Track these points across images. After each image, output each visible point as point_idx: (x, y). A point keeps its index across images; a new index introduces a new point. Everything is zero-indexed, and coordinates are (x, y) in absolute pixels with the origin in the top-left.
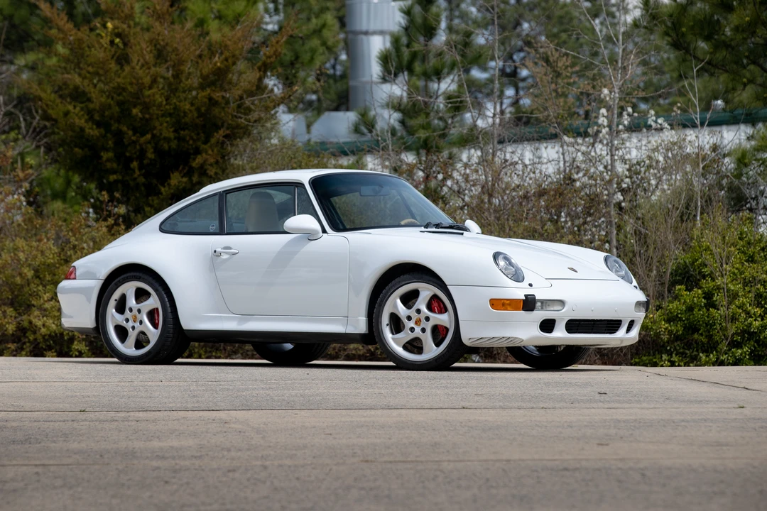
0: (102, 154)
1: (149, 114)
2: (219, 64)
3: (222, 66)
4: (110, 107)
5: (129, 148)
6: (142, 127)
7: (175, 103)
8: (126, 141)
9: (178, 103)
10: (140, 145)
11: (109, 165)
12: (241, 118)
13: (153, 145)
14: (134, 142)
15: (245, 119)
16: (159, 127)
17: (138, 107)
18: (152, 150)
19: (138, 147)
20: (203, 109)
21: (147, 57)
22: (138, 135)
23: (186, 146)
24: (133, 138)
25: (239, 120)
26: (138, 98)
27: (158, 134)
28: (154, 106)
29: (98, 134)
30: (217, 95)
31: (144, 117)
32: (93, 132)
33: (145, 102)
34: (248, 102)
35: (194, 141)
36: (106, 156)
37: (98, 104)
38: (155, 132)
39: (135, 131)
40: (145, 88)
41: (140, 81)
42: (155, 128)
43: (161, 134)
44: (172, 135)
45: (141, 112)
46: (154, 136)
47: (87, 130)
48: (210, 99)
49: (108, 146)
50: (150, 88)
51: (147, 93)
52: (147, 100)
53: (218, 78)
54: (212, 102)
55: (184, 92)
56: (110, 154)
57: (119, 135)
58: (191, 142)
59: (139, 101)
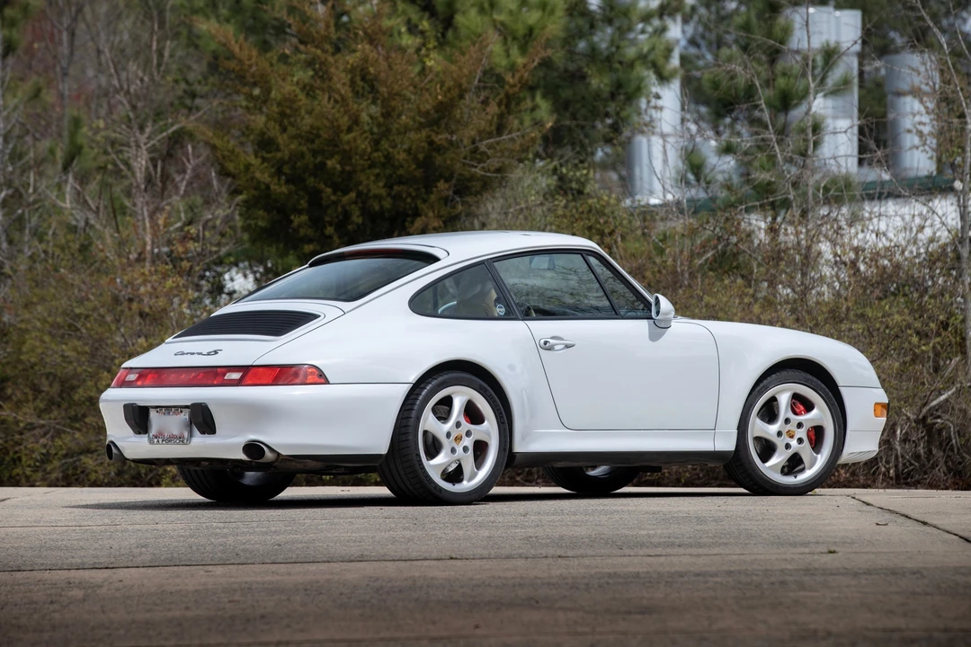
0: (292, 217)
1: (351, 165)
2: (440, 97)
3: (444, 100)
4: (302, 155)
5: (329, 212)
6: (343, 184)
7: (387, 150)
8: (324, 203)
9: (391, 150)
10: (343, 207)
11: (302, 232)
12: (476, 167)
13: (360, 205)
14: (334, 203)
15: (483, 168)
16: (365, 182)
17: (336, 157)
18: (357, 213)
19: (340, 209)
20: (421, 156)
21: (343, 92)
22: (339, 193)
23: (402, 204)
24: (333, 198)
25: (473, 170)
26: (336, 146)
27: (365, 191)
28: (356, 154)
29: (286, 191)
30: (441, 138)
31: (344, 169)
32: (280, 188)
33: (344, 150)
34: (483, 147)
35: (413, 198)
36: (298, 220)
37: (287, 152)
38: (360, 188)
39: (336, 188)
40: (342, 131)
41: (335, 124)
42: (360, 183)
43: (369, 190)
44: (383, 192)
45: (340, 163)
46: (359, 194)
47: (272, 187)
48: (431, 143)
49: (300, 207)
50: (350, 130)
51: (346, 137)
52: (347, 147)
53: (442, 115)
54: (434, 147)
55: (399, 133)
56: (304, 218)
57: (315, 197)
58: (409, 200)
59: (337, 149)
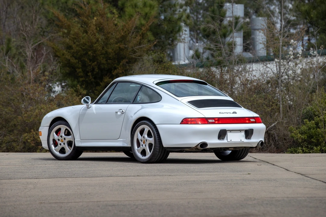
0: (77, 70)
1: (95, 54)
2: (122, 34)
3: (124, 35)
4: (80, 51)
5: (88, 67)
6: (93, 59)
8: (87, 65)
9: (107, 50)
10: (92, 66)
11: (80, 74)
12: (132, 55)
13: (98, 66)
14: (90, 65)
15: (135, 55)
16: (100, 59)
17: (91, 51)
18: (97, 68)
20: (117, 52)
21: (94, 31)
22: (92, 62)
23: (110, 66)
24: (90, 63)
25: (132, 56)
26: (91, 48)
28: (97, 51)
29: (75, 62)
30: (122, 46)
31: (93, 55)
32: (73, 61)
34: (135, 49)
35: (114, 64)
37: (75, 50)
39: (90, 60)
40: (93, 43)
41: (92, 41)
42: (98, 60)
43: (101, 62)
44: (105, 62)
45: (92, 53)
46: (98, 63)
47: (71, 60)
48: (120, 48)
49: (79, 67)
50: (96, 43)
51: (94, 45)
52: (94, 48)
53: (123, 39)
55: (110, 45)
56: (80, 70)
57: (84, 63)
58: (112, 65)
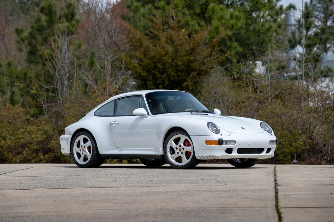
0: (148, 82)
1: (165, 66)
2: (192, 46)
4: (150, 64)
5: (158, 80)
6: (163, 72)
8: (157, 77)
9: (177, 62)
10: (162, 79)
11: (150, 87)
12: (203, 67)
13: (168, 78)
14: (160, 78)
15: (205, 67)
16: (169, 71)
18: (167, 81)
19: (161, 79)
20: (186, 64)
22: (161, 75)
23: (180, 78)
24: (159, 76)
26: (161, 60)
28: (167, 63)
29: (146, 75)
30: (192, 58)
31: (163, 68)
32: (144, 74)
34: (205, 61)
35: (184, 76)
37: (146, 63)
38: (168, 73)
39: (160, 73)
40: (163, 56)
41: (161, 54)
42: (168, 72)
43: (171, 74)
44: (175, 75)
45: (162, 65)
46: (167, 75)
47: (142, 73)
48: (189, 60)
49: (150, 79)
50: (165, 56)
51: (164, 58)
52: (164, 61)
53: (192, 51)
56: (151, 83)
57: (154, 76)
58: (182, 77)
